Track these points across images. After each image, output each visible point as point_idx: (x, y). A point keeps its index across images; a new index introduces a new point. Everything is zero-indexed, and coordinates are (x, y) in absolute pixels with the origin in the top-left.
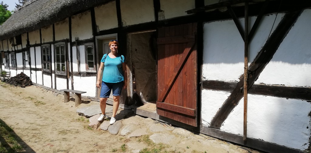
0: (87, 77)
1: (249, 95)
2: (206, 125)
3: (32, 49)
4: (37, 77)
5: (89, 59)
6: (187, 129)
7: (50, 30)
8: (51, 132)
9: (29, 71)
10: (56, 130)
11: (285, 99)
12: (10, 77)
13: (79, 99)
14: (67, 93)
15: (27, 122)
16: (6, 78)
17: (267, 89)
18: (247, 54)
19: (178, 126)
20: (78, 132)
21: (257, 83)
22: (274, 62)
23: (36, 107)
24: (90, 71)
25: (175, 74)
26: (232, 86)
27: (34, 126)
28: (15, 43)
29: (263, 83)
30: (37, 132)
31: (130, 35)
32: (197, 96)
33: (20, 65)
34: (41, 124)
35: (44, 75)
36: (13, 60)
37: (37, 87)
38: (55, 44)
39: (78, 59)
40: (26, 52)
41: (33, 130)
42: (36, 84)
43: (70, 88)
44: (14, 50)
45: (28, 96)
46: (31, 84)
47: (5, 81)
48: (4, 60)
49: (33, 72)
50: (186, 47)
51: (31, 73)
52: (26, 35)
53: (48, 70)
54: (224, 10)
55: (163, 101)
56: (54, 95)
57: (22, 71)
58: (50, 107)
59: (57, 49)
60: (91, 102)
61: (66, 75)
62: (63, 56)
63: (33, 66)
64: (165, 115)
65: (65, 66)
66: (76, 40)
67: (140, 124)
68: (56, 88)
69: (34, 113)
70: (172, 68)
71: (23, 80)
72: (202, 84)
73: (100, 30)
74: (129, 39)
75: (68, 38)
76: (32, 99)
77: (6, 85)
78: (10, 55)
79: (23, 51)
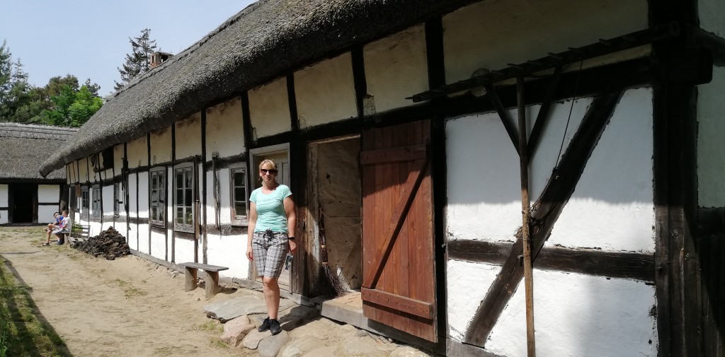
0: (234, 236)
1: (536, 271)
2: (458, 338)
3: (132, 177)
4: (140, 238)
5: (237, 199)
6: (421, 349)
7: (167, 137)
8: (140, 349)
9: (125, 224)
10: (152, 345)
11: (603, 279)
12: (87, 237)
13: (213, 283)
14: (192, 271)
15: (98, 329)
16: (80, 240)
17: (568, 258)
18: (526, 183)
19: (404, 341)
20: (195, 352)
21: (548, 244)
22: (578, 199)
23: (126, 301)
24: (238, 223)
25: (394, 226)
26: (504, 252)
27: (110, 337)
28: (102, 166)
29: (561, 246)
30: (112, 348)
31: (314, 146)
32: (435, 274)
33: (109, 213)
34: (125, 334)
35: (152, 233)
36: (95, 202)
37: (138, 259)
38: (175, 167)
39: (216, 198)
40: (121, 184)
41: (105, 344)
42: (137, 253)
43: (201, 260)
44: (98, 180)
45: (114, 277)
46: (128, 252)
47: (77, 245)
48: (80, 201)
49: (132, 225)
50: (412, 170)
51: (129, 228)
52: (121, 148)
53: (160, 223)
54: (481, 93)
55: (373, 286)
56: (170, 275)
57: (111, 224)
58: (153, 301)
59: (179, 178)
60: (239, 290)
61: (193, 232)
62: (189, 192)
63: (133, 215)
64: (378, 317)
65: (193, 214)
66: (213, 158)
67: (327, 338)
68: (173, 261)
69: (119, 311)
70: (388, 214)
71: (111, 243)
72: (447, 247)
73: (259, 137)
74: (312, 154)
75: (200, 153)
76: (122, 283)
77: (76, 255)
78: (91, 189)
79: (114, 181)
